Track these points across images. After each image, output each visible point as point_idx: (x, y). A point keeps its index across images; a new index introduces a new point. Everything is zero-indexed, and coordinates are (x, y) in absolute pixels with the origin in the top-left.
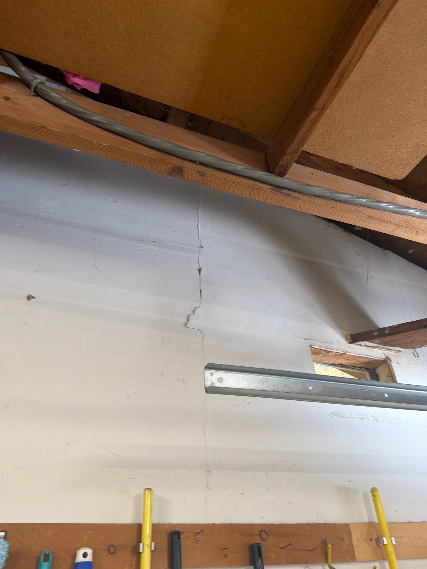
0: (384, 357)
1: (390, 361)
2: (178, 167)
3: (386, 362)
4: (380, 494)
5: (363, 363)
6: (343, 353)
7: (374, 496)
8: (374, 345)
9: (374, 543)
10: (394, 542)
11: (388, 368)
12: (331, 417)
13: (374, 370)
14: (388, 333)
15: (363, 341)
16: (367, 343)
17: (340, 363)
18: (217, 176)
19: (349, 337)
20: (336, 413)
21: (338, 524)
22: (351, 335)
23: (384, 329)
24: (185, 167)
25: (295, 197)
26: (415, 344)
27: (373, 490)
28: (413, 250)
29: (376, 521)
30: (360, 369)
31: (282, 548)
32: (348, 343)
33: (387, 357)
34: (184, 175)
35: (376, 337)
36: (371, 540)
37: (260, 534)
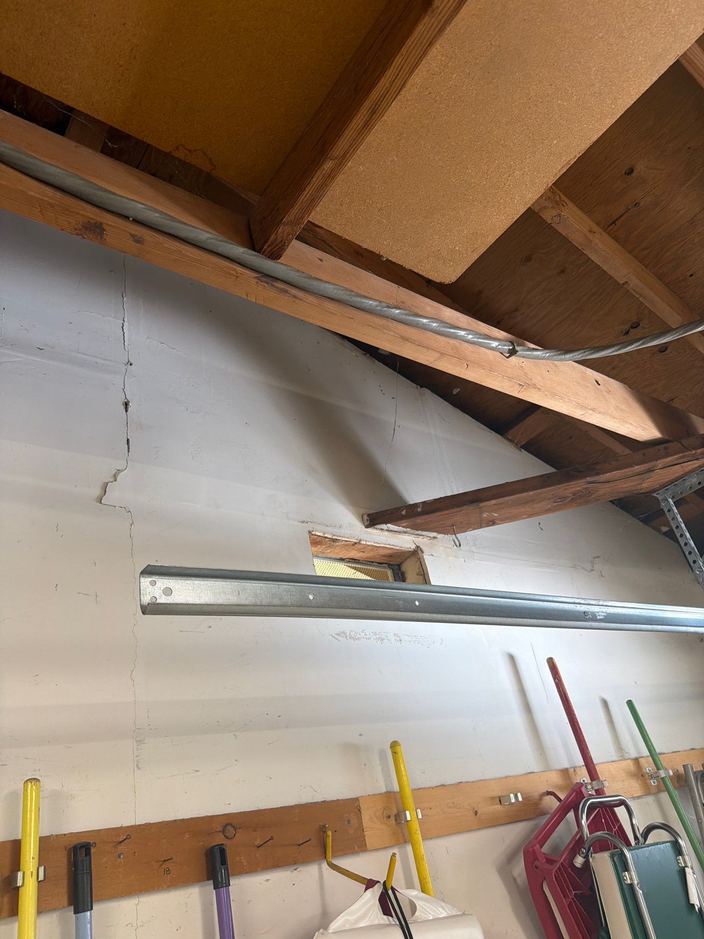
0: (413, 547)
1: (422, 552)
2: (96, 223)
3: (416, 554)
4: (402, 750)
5: (384, 556)
6: (357, 541)
7: (394, 753)
8: (400, 529)
9: (392, 821)
10: (420, 816)
11: (419, 562)
12: (337, 639)
13: (399, 566)
14: (421, 512)
15: (386, 523)
16: (391, 526)
17: (351, 557)
18: (165, 245)
19: (366, 518)
20: (344, 633)
21: (342, 800)
22: (368, 515)
23: (416, 505)
24: (108, 225)
25: (295, 297)
26: (456, 528)
27: (394, 745)
28: (459, 389)
29: (396, 788)
30: (380, 565)
31: (258, 847)
32: (363, 527)
33: (418, 547)
34: (105, 237)
35: (403, 518)
36: (389, 817)
37: (223, 830)
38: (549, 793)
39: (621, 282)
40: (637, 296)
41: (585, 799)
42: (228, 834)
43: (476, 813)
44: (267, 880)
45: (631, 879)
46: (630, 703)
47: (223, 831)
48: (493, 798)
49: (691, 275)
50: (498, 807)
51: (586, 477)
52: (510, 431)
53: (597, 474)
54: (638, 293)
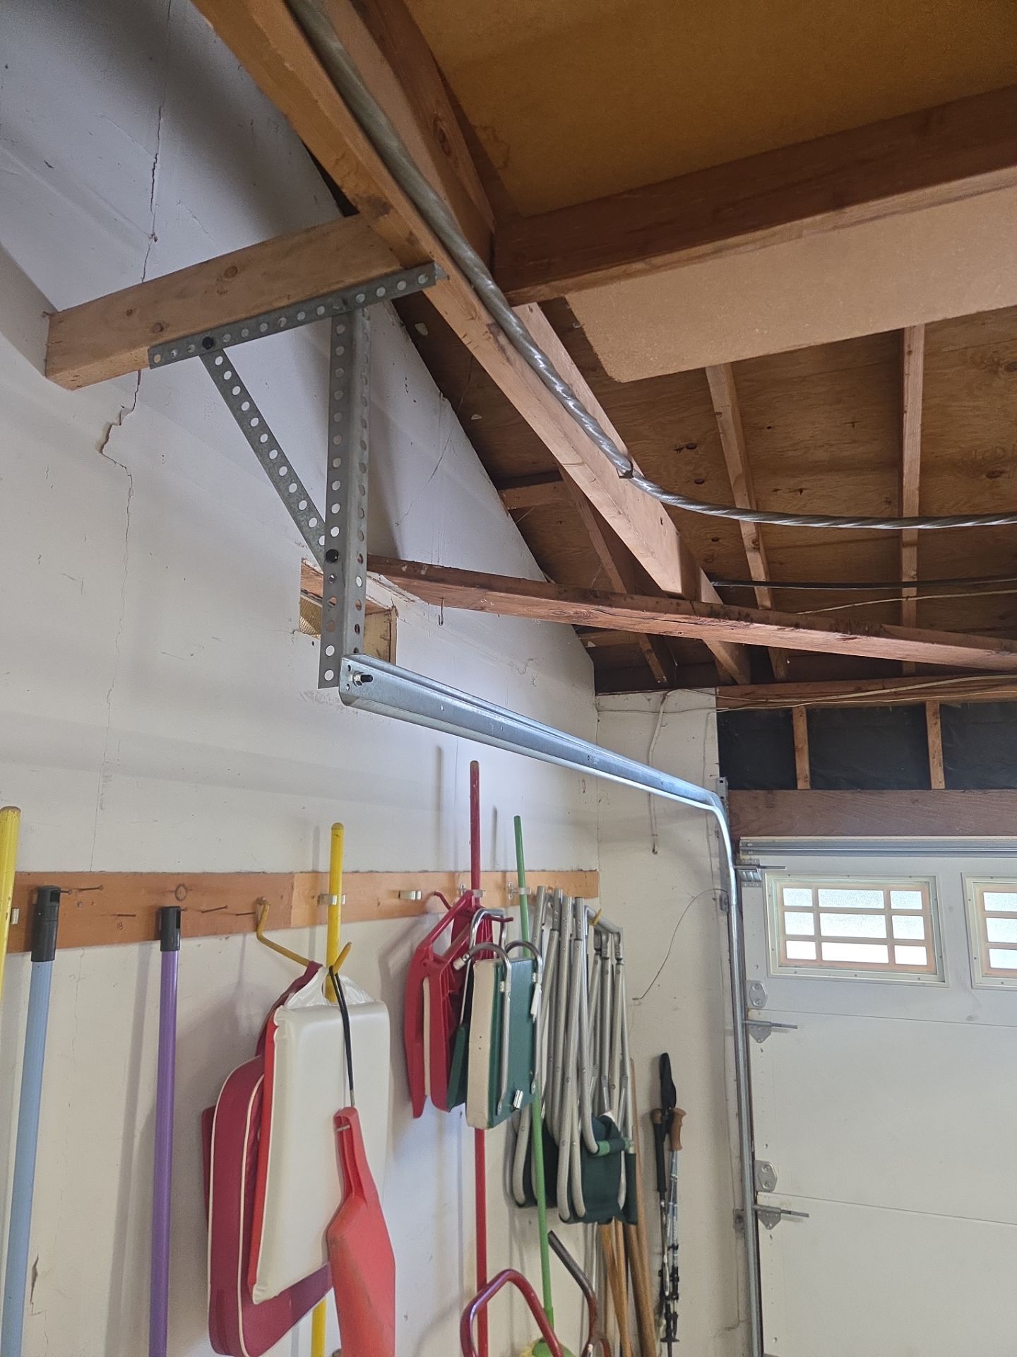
0: (388, 604)
1: (397, 615)
3: (388, 613)
7: (335, 835)
8: (391, 584)
10: (344, 903)
11: (388, 624)
14: (424, 575)
15: (380, 573)
16: (383, 578)
21: (280, 873)
23: (420, 565)
26: (446, 601)
29: (324, 866)
31: (203, 912)
33: (394, 607)
35: (402, 574)
36: (313, 897)
37: (177, 890)
38: (436, 894)
39: (716, 411)
40: (721, 431)
41: (478, 911)
42: (178, 896)
43: (379, 904)
44: (199, 946)
45: (505, 988)
46: (517, 819)
47: (176, 892)
48: (394, 892)
49: (769, 428)
50: (396, 901)
51: (599, 604)
52: (508, 491)
53: (610, 606)
54: (722, 427)
